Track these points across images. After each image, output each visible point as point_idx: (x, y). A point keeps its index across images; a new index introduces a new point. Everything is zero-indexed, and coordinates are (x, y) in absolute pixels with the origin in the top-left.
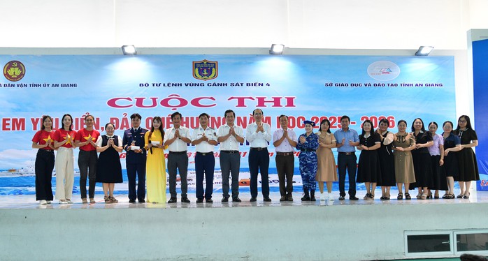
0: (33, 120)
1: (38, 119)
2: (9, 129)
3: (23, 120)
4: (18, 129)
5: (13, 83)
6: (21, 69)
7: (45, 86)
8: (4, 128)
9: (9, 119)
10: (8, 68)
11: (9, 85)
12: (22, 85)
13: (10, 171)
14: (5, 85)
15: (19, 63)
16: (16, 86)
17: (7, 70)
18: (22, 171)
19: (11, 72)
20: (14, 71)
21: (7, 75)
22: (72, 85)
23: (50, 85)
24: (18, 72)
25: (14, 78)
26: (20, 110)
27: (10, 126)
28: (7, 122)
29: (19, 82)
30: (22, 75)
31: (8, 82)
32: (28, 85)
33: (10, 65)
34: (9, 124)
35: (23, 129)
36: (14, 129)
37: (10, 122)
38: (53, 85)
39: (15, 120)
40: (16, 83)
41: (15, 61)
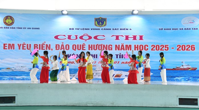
0: (18, 44)
1: (21, 44)
2: (7, 49)
3: (13, 45)
4: (11, 49)
5: (8, 27)
6: (12, 20)
7: (24, 28)
8: (4, 48)
9: (7, 44)
10: (6, 19)
11: (6, 28)
12: (13, 28)
13: (7, 68)
14: (4, 28)
15: (11, 17)
16: (10, 28)
17: (5, 20)
18: (13, 69)
19: (7, 21)
20: (9, 21)
21: (5, 23)
22: (37, 29)
23: (27, 28)
24: (11, 21)
25: (9, 24)
26: (12, 40)
27: (7, 48)
28: (6, 45)
29: (11, 26)
30: (13, 23)
31: (6, 26)
32: (16, 28)
33: (7, 18)
34: (6, 46)
35: (14, 49)
36: (9, 49)
37: (7, 45)
38: (28, 28)
39: (9, 45)
40: (10, 27)
41: (9, 16)
